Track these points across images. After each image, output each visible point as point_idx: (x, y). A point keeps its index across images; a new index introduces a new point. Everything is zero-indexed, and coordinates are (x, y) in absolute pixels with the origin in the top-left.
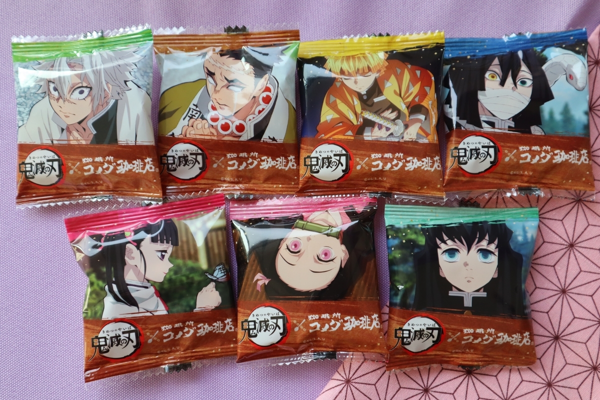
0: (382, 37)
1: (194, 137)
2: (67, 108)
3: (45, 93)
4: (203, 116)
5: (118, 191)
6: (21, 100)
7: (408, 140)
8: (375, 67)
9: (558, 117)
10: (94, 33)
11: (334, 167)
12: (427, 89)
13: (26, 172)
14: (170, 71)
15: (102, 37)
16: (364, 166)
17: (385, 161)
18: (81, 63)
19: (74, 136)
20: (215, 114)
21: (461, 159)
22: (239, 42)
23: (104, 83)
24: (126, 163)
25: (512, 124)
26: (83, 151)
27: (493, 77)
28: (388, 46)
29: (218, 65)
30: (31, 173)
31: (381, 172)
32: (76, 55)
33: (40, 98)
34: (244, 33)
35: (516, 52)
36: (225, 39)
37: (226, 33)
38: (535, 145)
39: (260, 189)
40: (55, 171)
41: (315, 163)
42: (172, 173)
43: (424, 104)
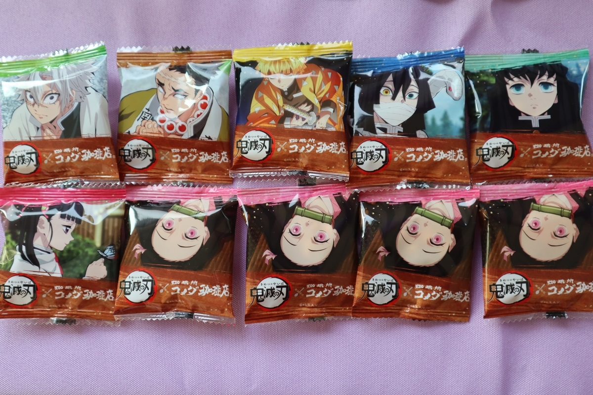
0: (302, 46)
1: (146, 134)
2: (40, 111)
3: (23, 100)
4: (153, 118)
5: (83, 176)
6: (5, 107)
7: (319, 128)
8: (296, 69)
9: (439, 122)
10: (61, 51)
11: (260, 149)
12: (336, 87)
13: (10, 163)
14: (128, 81)
15: (67, 54)
16: (283, 148)
17: (300, 145)
18: (51, 75)
19: (47, 133)
20: (163, 117)
21: (359, 160)
22: (184, 60)
23: (69, 89)
24: (89, 152)
25: (401, 130)
26: (54, 144)
27: (386, 92)
28: (308, 52)
29: (167, 77)
30: (14, 164)
31: (297, 154)
32: (47, 69)
33: (19, 104)
34: (189, 52)
35: (408, 68)
36: (173, 57)
37: (174, 52)
38: (419, 146)
39: (199, 178)
40: (33, 161)
41: (245, 146)
42: (128, 163)
43: (333, 99)
